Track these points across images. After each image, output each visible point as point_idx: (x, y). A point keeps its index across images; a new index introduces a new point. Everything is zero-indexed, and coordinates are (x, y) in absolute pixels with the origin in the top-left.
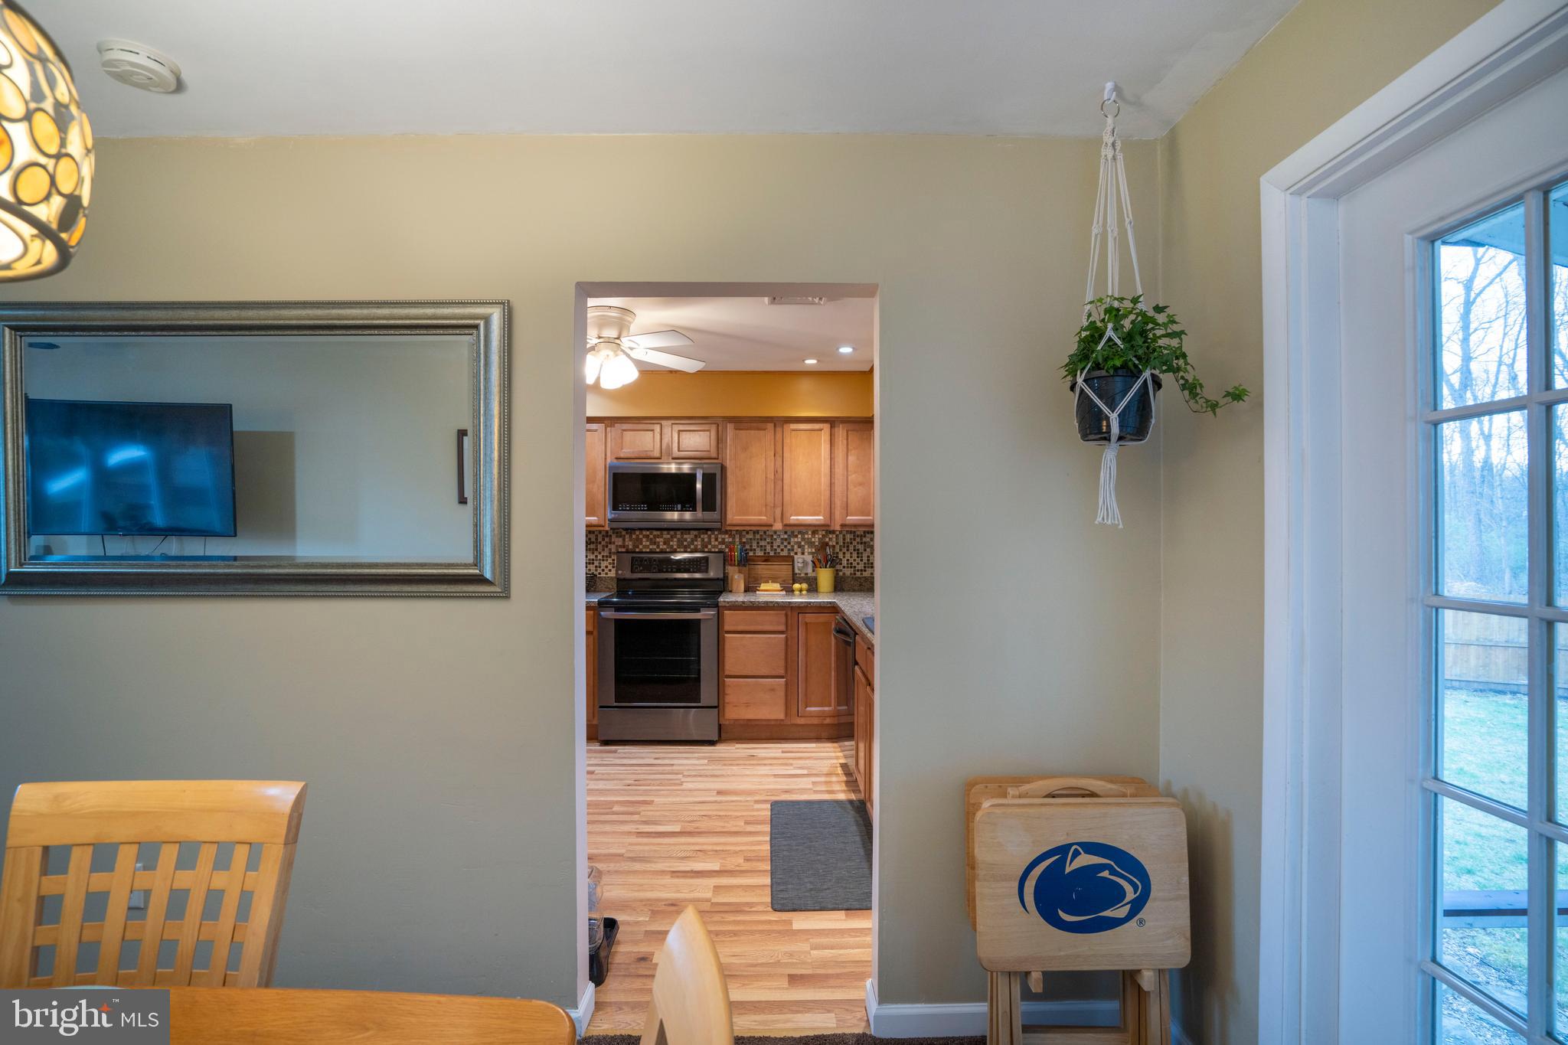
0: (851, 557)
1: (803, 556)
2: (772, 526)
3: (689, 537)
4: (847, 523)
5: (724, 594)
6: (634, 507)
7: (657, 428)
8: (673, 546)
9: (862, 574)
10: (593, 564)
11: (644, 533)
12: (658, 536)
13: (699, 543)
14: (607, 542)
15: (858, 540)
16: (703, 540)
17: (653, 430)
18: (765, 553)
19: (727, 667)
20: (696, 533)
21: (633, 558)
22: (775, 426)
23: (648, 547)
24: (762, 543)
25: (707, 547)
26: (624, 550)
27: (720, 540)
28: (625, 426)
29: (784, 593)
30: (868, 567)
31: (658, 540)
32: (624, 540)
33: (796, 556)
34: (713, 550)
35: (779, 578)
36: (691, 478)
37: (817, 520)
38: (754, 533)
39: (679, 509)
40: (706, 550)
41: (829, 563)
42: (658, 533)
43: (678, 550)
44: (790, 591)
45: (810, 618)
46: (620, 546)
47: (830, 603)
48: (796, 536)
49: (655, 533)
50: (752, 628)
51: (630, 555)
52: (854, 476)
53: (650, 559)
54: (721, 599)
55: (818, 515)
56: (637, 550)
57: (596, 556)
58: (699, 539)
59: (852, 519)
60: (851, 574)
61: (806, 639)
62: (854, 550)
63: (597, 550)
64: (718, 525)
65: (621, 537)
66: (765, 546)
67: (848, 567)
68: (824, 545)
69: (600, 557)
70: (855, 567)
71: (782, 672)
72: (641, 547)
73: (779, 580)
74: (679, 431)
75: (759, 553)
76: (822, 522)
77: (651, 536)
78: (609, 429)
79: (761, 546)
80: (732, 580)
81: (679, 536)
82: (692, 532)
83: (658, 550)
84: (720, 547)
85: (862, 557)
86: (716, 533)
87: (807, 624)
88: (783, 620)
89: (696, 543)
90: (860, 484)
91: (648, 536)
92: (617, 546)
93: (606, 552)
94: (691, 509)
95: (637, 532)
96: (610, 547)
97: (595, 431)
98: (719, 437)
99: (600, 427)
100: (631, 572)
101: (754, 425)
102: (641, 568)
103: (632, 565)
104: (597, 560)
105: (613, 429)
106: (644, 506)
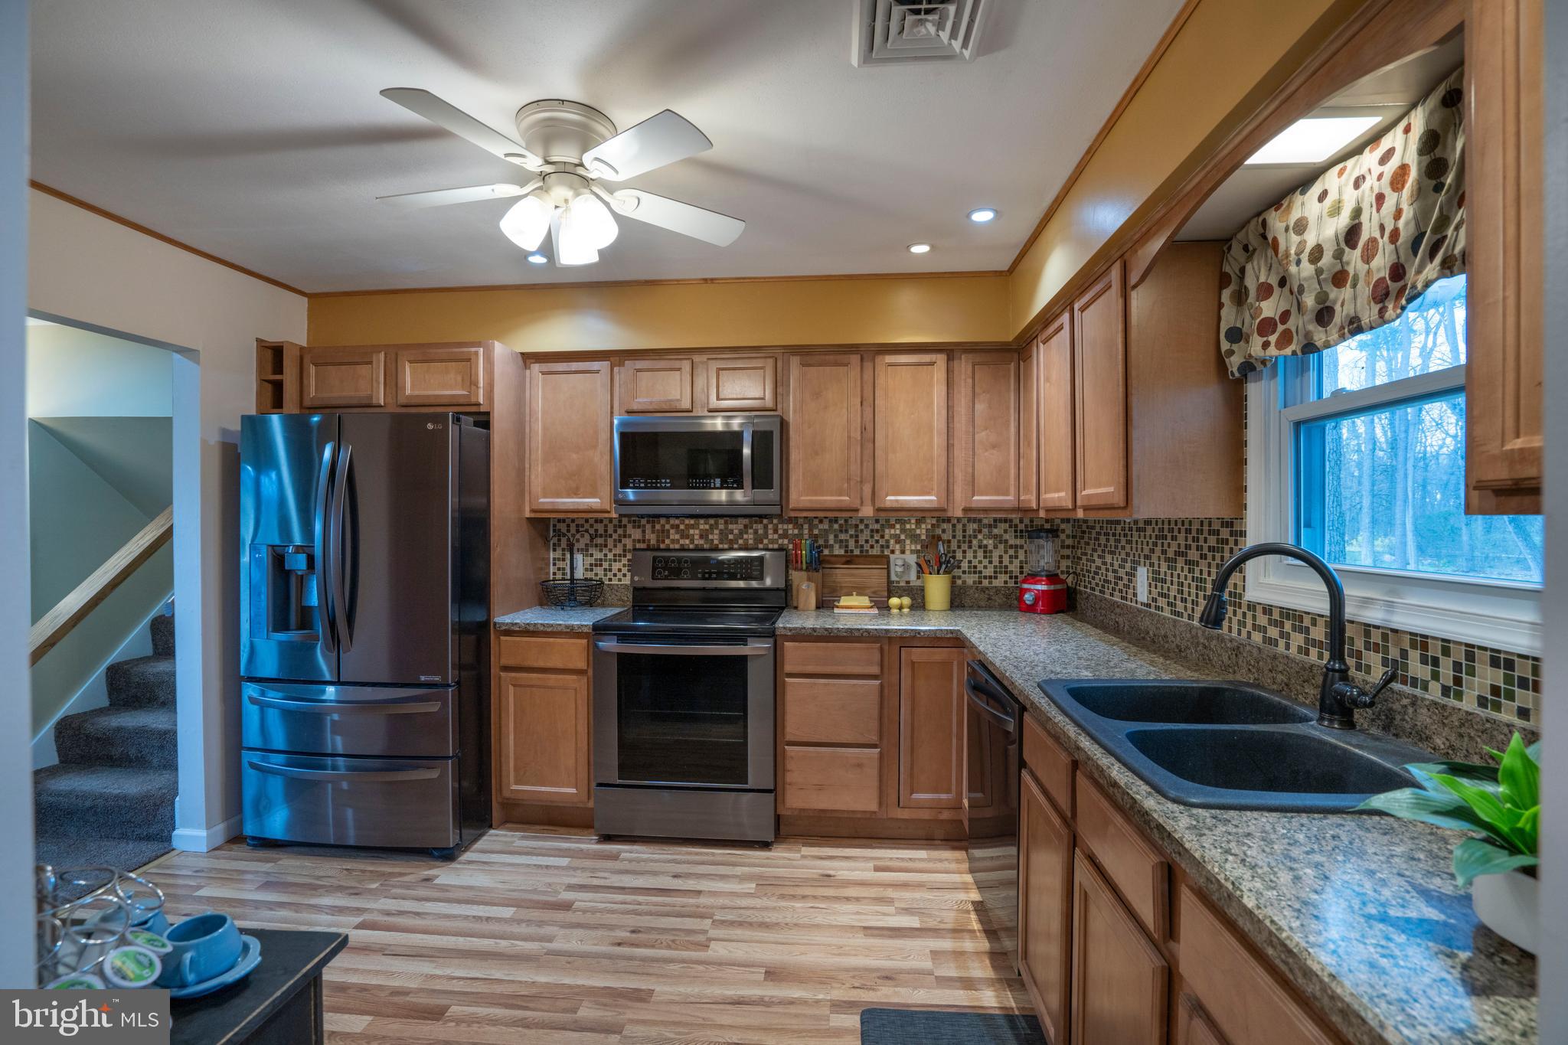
0: (975, 557)
1: (903, 556)
2: (857, 510)
3: (736, 528)
4: (974, 505)
5: (785, 613)
6: (651, 483)
8: (712, 540)
9: (990, 583)
10: (601, 565)
11: (673, 521)
12: (692, 527)
13: (751, 536)
14: (620, 536)
15: (985, 531)
16: (756, 532)
17: (679, 369)
18: (846, 552)
19: (788, 729)
20: (746, 521)
21: (655, 559)
22: (862, 360)
23: (678, 541)
24: (842, 536)
25: (762, 543)
26: (643, 546)
27: (780, 532)
28: (640, 364)
29: (875, 611)
30: (1001, 573)
31: (691, 532)
32: (644, 532)
33: (892, 557)
34: (771, 546)
35: (869, 588)
36: (738, 436)
37: (926, 501)
38: (831, 521)
39: (718, 485)
40: (761, 546)
41: (944, 566)
42: (692, 522)
43: (721, 546)
44: (884, 607)
45: (918, 654)
46: (639, 541)
47: (951, 632)
48: (893, 526)
49: (687, 521)
50: (828, 670)
51: (650, 555)
52: (984, 433)
53: (679, 560)
54: (780, 624)
55: (928, 494)
56: (662, 546)
57: (606, 555)
58: (750, 531)
59: (981, 499)
60: (974, 582)
61: (913, 687)
62: (980, 547)
63: (606, 546)
64: (776, 510)
65: (639, 527)
66: (847, 541)
67: (970, 573)
68: (934, 539)
69: (610, 556)
70: (980, 572)
71: (874, 738)
72: (667, 541)
73: (868, 591)
74: (719, 370)
75: (838, 551)
76: (935, 505)
77: (682, 527)
78: (616, 369)
79: (841, 541)
80: (798, 591)
81: (721, 527)
82: (740, 520)
83: (691, 546)
84: (780, 541)
85: (991, 557)
86: (775, 521)
87: (913, 663)
88: (877, 656)
89: (745, 536)
90: (994, 447)
91: (677, 526)
92: (634, 541)
93: (619, 550)
94: (735, 486)
95: (663, 521)
96: (624, 541)
97: (597, 372)
98: (778, 378)
99: (603, 366)
100: (653, 579)
101: (831, 358)
102: (666, 573)
103: (654, 569)
104: (606, 560)
105: (622, 368)
106: (666, 483)
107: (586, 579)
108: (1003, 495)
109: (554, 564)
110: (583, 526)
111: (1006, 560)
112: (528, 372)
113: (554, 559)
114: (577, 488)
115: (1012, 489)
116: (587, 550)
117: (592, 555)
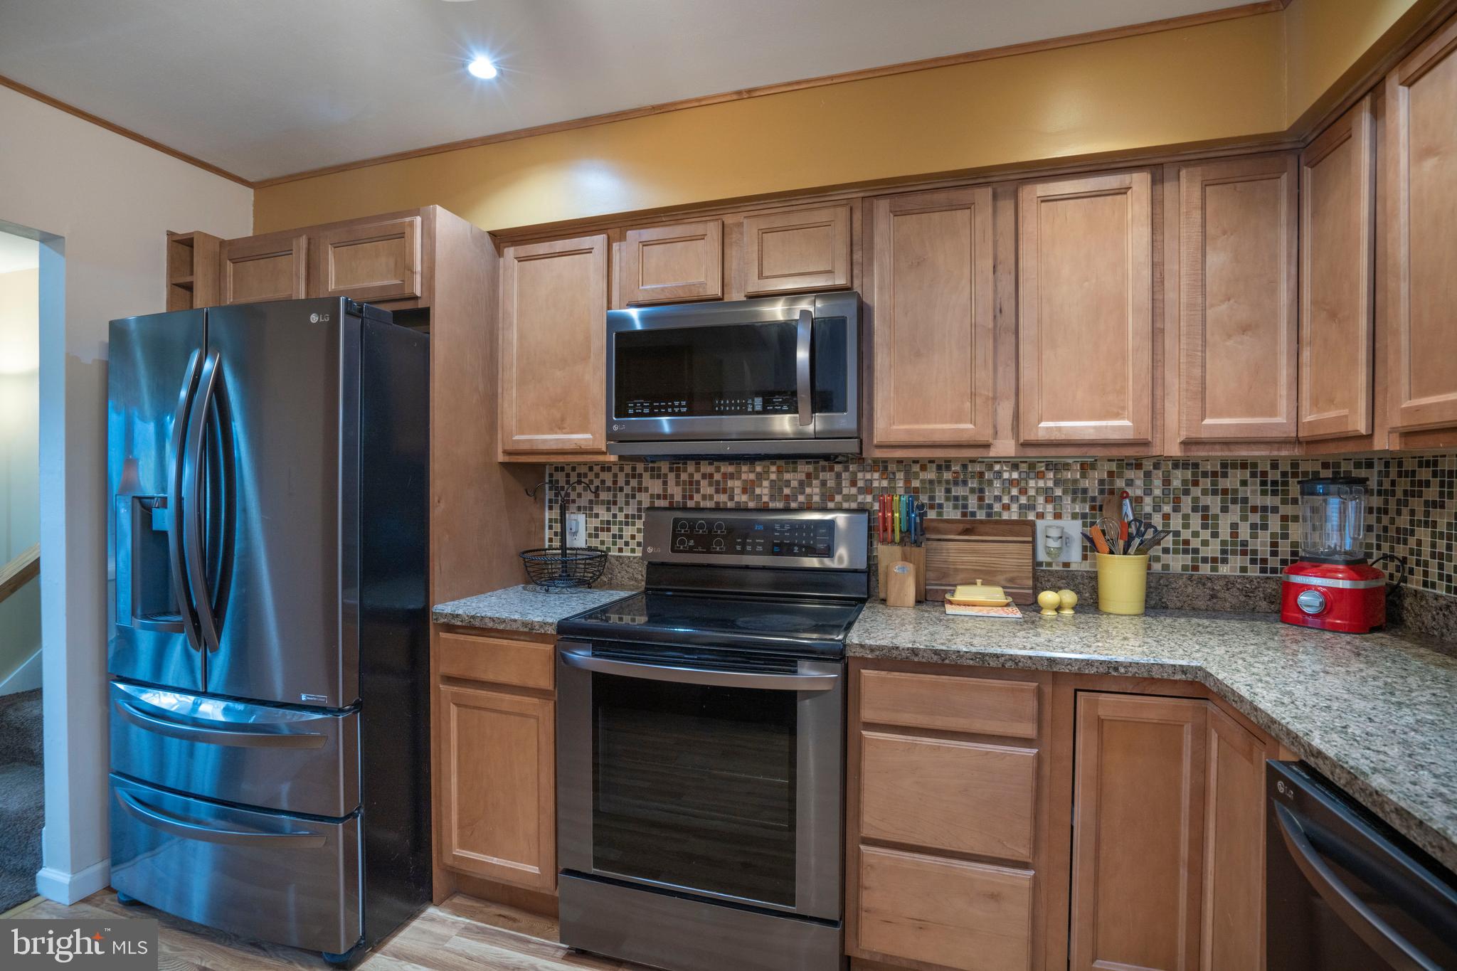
0: (1186, 526)
1: (1058, 522)
2: (987, 446)
3: (794, 478)
4: (1204, 435)
5: (865, 613)
6: (660, 407)
7: (713, 229)
8: (760, 496)
9: (1214, 569)
10: (609, 530)
11: (703, 467)
12: (732, 476)
13: (817, 490)
14: (633, 489)
15: (1206, 483)
16: (824, 483)
17: (703, 237)
18: (964, 514)
19: (867, 818)
20: (810, 466)
21: (676, 521)
22: (995, 197)
23: (711, 497)
24: (959, 491)
25: (832, 500)
26: (662, 504)
28: (646, 234)
29: (1015, 613)
30: (1234, 553)
31: (730, 483)
32: (665, 483)
33: (1040, 524)
34: (846, 505)
35: (1002, 572)
36: (786, 334)
37: (1114, 428)
38: (939, 468)
39: (759, 408)
40: (831, 505)
41: (1137, 541)
42: (730, 468)
43: (772, 505)
44: (1029, 604)
45: (1110, 705)
46: (659, 497)
47: (1184, 670)
48: (1040, 475)
49: (724, 467)
50: (939, 722)
51: (671, 516)
52: (1224, 307)
53: (710, 523)
54: (854, 637)
55: (1117, 416)
56: (690, 504)
57: (615, 516)
58: (815, 482)
59: (1219, 423)
60: (1185, 568)
61: (1100, 768)
62: (1195, 509)
63: (615, 503)
64: (851, 447)
65: (659, 477)
66: (965, 498)
67: (1176, 551)
68: (1112, 496)
69: (621, 517)
70: (1196, 551)
71: (1022, 851)
72: (697, 497)
73: (1001, 578)
74: (762, 232)
75: (951, 513)
76: (1130, 436)
77: (717, 477)
78: (615, 246)
79: (956, 498)
80: (887, 575)
81: (773, 477)
82: (800, 466)
83: (730, 505)
84: (860, 498)
85: (1217, 526)
86: (852, 467)
87: (1101, 722)
88: (1031, 705)
89: (808, 490)
90: (1245, 329)
91: (711, 476)
92: (652, 496)
93: (631, 510)
94: (785, 408)
95: (691, 467)
96: (639, 496)
97: (589, 251)
98: (855, 238)
99: (597, 241)
100: (673, 551)
101: (941, 197)
102: (692, 543)
103: (675, 536)
104: (615, 523)
105: (623, 243)
106: (680, 406)
107: (590, 549)
108: (1262, 414)
109: (551, 527)
110: (586, 475)
111: (1244, 532)
112: (501, 259)
113: (550, 520)
114: (563, 420)
115: (1284, 405)
116: (591, 509)
117: (597, 516)
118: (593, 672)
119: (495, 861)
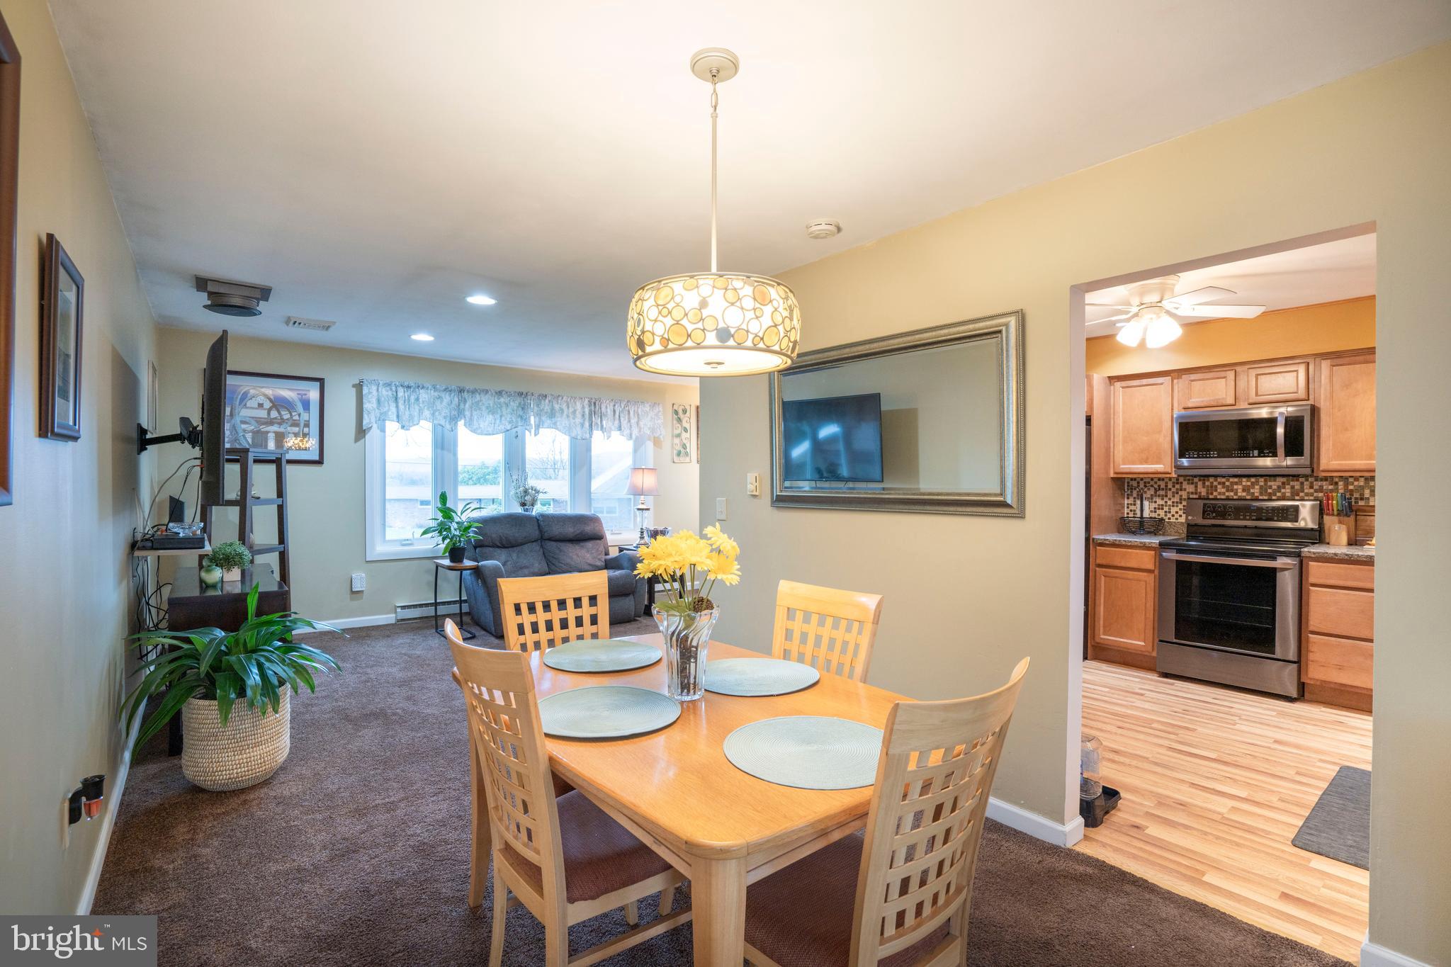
3: (1274, 484)
5: (1316, 545)
6: (1202, 454)
7: (1231, 375)
8: (1253, 493)
10: (1162, 509)
11: (1219, 480)
12: (1236, 483)
13: (1288, 490)
14: (1177, 489)
16: (1293, 487)
17: (1224, 377)
19: (1311, 622)
20: (1284, 480)
21: (1205, 505)
23: (1224, 494)
25: (1298, 495)
26: (1195, 496)
27: (1316, 487)
28: (1193, 377)
31: (1235, 487)
32: (1196, 487)
34: (1306, 497)
36: (1272, 422)
39: (1255, 455)
40: (1297, 498)
42: (1236, 480)
43: (1260, 498)
46: (1192, 493)
49: (1231, 480)
51: (1201, 503)
53: (1225, 506)
54: (1308, 550)
56: (1211, 497)
57: (1166, 502)
58: (1287, 487)
63: (1166, 496)
64: (1308, 471)
65: (1192, 484)
69: (1170, 503)
72: (1215, 493)
74: (1257, 375)
77: (1227, 483)
78: (1175, 381)
80: (1329, 530)
81: (1262, 484)
82: (1278, 479)
83: (1235, 497)
84: (1315, 494)
86: (1309, 480)
89: (1283, 491)
91: (1224, 483)
92: (1188, 493)
93: (1176, 499)
94: (1271, 455)
95: (1211, 479)
96: (1180, 493)
97: (1162, 384)
98: (1310, 376)
99: (1166, 380)
100: (1203, 518)
101: (1361, 358)
102: (1214, 515)
103: (1204, 512)
104: (1166, 506)
105: (1180, 380)
106: (1214, 454)
107: (1151, 518)
109: (1128, 508)
110: (1149, 483)
112: (1112, 387)
113: (1128, 504)
114: (1147, 458)
116: (1152, 499)
117: (1156, 502)
118: (1177, 560)
119: (1122, 640)
